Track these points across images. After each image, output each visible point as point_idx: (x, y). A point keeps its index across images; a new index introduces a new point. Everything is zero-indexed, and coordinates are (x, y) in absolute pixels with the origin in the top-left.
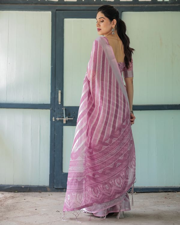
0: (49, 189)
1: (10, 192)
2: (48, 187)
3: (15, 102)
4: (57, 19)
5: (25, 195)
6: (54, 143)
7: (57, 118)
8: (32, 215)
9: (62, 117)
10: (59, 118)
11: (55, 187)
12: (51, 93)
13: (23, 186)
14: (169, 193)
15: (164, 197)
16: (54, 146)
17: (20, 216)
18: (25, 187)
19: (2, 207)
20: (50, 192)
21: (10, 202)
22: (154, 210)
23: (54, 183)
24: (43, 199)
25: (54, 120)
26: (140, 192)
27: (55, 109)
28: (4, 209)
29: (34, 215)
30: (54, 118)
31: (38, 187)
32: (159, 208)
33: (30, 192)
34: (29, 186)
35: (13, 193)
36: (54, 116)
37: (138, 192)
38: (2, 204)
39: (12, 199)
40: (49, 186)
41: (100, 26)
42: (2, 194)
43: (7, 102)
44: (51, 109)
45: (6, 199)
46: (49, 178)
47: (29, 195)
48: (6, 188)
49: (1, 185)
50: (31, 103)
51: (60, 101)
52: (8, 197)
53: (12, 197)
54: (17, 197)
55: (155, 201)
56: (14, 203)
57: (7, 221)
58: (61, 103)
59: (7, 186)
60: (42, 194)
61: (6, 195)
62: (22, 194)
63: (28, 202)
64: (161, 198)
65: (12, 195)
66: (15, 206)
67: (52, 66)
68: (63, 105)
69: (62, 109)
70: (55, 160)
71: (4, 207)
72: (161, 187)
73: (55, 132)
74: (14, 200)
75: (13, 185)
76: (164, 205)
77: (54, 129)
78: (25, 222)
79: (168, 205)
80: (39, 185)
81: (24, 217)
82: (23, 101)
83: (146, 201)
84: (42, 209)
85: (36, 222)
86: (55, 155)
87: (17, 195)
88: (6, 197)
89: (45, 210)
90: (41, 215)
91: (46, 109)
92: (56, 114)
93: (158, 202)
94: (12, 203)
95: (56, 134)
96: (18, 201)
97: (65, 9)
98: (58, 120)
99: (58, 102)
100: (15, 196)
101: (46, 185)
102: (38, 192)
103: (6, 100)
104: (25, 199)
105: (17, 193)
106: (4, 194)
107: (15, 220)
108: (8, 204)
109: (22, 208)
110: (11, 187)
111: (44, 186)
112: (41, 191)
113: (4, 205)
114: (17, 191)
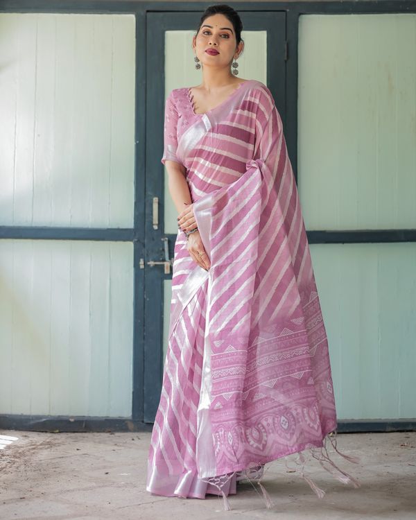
0: (131, 426)
1: (42, 432)
2: (130, 420)
3: (52, 226)
4: (149, 31)
5: (76, 438)
6: (144, 318)
7: (149, 261)
8: (100, 487)
9: (161, 259)
10: (155, 261)
11: (146, 421)
12: (135, 203)
13: (72, 417)
14: (410, 434)
15: (398, 444)
16: (144, 326)
17: (71, 488)
18: (75, 421)
19: (27, 468)
20: (135, 431)
21: (44, 455)
22: (378, 475)
23: (143, 412)
24: (121, 448)
25: (142, 267)
26: (341, 431)
27: (146, 241)
28: (34, 473)
29: (103, 486)
30: (142, 262)
31: (106, 420)
32: (390, 470)
33: (89, 432)
34: (85, 419)
35: (49, 435)
36: (142, 256)
38: (26, 461)
39: (48, 448)
40: (131, 418)
42: (23, 436)
43: (34, 225)
44: (136, 240)
45: (34, 449)
46: (131, 401)
47: (86, 439)
48: (32, 422)
49: (22, 415)
50: (90, 227)
51: (157, 222)
52: (38, 444)
53: (49, 443)
54: (59, 445)
55: (378, 454)
56: (54, 459)
57: (42, 500)
58: (158, 226)
59: (34, 418)
60: (117, 436)
61: (34, 439)
62: (71, 437)
63: (87, 455)
64: (393, 447)
65: (46, 439)
66: (58, 466)
67: (138, 142)
68: (164, 231)
69: (161, 240)
70: (145, 358)
71: (34, 469)
72: (391, 419)
73: (144, 294)
74: (53, 450)
75: (48, 415)
76: (401, 464)
77: (143, 287)
78: (85, 503)
79: (409, 463)
80: (108, 415)
81: (81, 490)
82: (71, 222)
83: (358, 452)
84: (121, 473)
85: (109, 503)
86: (145, 346)
87: (58, 439)
88: (34, 445)
89: (127, 474)
90: (120, 487)
91: (125, 240)
92: (148, 252)
93: (386, 455)
94: (49, 458)
95: (148, 299)
96: (62, 453)
97: (168, 9)
98: (152, 266)
99: (152, 224)
100: (55, 443)
101: (124, 416)
102: (106, 432)
103: (33, 220)
104: (78, 450)
105: (59, 433)
106: (28, 437)
107: (62, 499)
108: (40, 461)
109: (73, 470)
110: (44, 421)
111: (120, 417)
112: (113, 431)
113: (31, 462)
114: (57, 431)
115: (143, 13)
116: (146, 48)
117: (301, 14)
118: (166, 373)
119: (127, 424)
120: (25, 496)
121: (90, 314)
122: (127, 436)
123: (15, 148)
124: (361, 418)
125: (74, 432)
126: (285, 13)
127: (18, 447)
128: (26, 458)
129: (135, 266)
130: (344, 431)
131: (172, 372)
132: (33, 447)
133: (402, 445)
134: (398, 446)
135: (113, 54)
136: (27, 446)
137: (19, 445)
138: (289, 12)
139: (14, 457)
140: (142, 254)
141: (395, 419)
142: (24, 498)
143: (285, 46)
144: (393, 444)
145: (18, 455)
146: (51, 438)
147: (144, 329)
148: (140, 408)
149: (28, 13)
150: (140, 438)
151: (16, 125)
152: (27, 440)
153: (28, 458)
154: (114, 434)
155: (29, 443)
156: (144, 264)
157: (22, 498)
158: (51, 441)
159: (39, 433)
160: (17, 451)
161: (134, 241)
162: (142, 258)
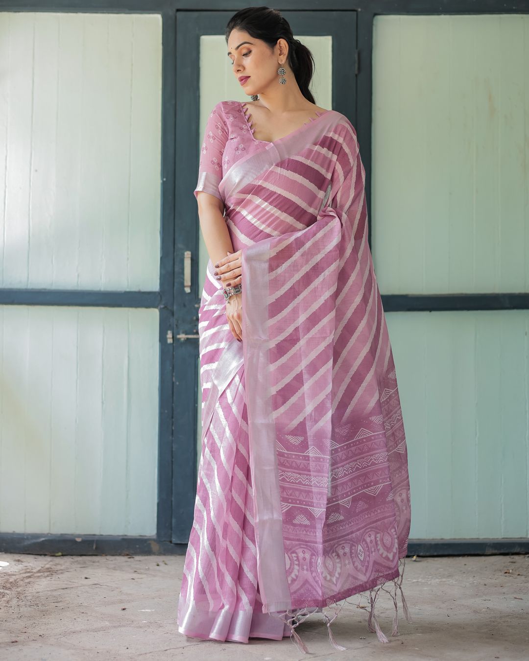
0: (155, 547)
1: (41, 555)
2: (154, 540)
3: (54, 287)
4: (180, 37)
5: (85, 563)
6: (173, 408)
7: (179, 334)
8: (114, 627)
9: (195, 331)
10: (186, 334)
11: (174, 540)
12: (161, 259)
13: (79, 536)
14: (516, 558)
15: (501, 571)
16: (172, 417)
17: (78, 629)
18: (83, 542)
19: (20, 603)
20: (160, 554)
21: (43, 585)
22: (475, 612)
23: (171, 529)
24: (141, 576)
25: (170, 341)
26: (428, 554)
27: (175, 308)
28: (29, 609)
29: (119, 626)
30: (169, 335)
31: (123, 539)
32: (490, 605)
33: (101, 555)
34: (96, 538)
35: (49, 558)
36: (170, 328)
37: (421, 554)
38: (19, 593)
39: (48, 576)
40: (155, 537)
41: (244, 68)
42: (16, 561)
43: (30, 287)
44: (162, 306)
45: (30, 577)
46: (156, 515)
47: (98, 564)
48: (26, 543)
49: (14, 534)
50: (102, 289)
51: (189, 284)
52: (34, 571)
53: (49, 570)
54: (62, 572)
55: (475, 584)
56: (55, 590)
57: (40, 645)
58: (191, 290)
59: (30, 537)
60: (137, 561)
61: (30, 564)
62: (77, 561)
63: (98, 586)
64: (494, 575)
65: (46, 564)
66: (61, 599)
67: (165, 179)
68: (198, 295)
69: (194, 306)
70: (173, 460)
71: (29, 603)
72: (492, 539)
73: (173, 376)
74: (54, 579)
75: (48, 534)
76: (505, 596)
77: (171, 368)
78: (96, 647)
79: (515, 596)
80: (126, 534)
81: (91, 632)
82: (77, 282)
83: (449, 581)
84: (142, 609)
85: (127, 648)
86: (173, 445)
87: (61, 565)
88: (29, 572)
89: (149, 610)
90: (141, 627)
91: (147, 307)
92: (178, 322)
93: (485, 585)
94: (48, 589)
95: (177, 383)
96: (66, 582)
97: (204, 8)
98: (182, 339)
99: (182, 285)
100: (56, 569)
101: (147, 535)
102: (123, 556)
103: (28, 281)
104: (86, 578)
105: (62, 557)
106: (22, 562)
107: (66, 642)
108: (38, 592)
109: (80, 605)
110: (43, 541)
111: (141, 536)
112: (132, 553)
113: (26, 595)
114: (60, 554)
115: (171, 12)
116: (176, 58)
117: (376, 14)
118: (201, 480)
119: (150, 544)
120: (18, 639)
121: (103, 403)
122: (150, 561)
123: (6, 186)
124: (453, 537)
125: (81, 555)
126: (355, 12)
127: (9, 575)
128: (19, 589)
129: (160, 340)
130: (432, 554)
131: (210, 476)
132: (29, 574)
133: (506, 573)
134: (500, 574)
135: (132, 65)
136: (21, 574)
137: (10, 573)
138: (361, 11)
139: (4, 587)
140: (170, 325)
141: (497, 539)
142: (17, 642)
143: (356, 56)
144: (495, 571)
145: (8, 585)
146: (51, 563)
147: (173, 422)
148: (167, 525)
149: (23, 12)
150: (167, 562)
151: (6, 157)
152: (21, 565)
153: (21, 588)
154: (133, 558)
155: (23, 570)
156: (173, 337)
157: (13, 642)
158: (52, 567)
159: (36, 557)
160: (8, 580)
161: (159, 308)
162: (170, 330)
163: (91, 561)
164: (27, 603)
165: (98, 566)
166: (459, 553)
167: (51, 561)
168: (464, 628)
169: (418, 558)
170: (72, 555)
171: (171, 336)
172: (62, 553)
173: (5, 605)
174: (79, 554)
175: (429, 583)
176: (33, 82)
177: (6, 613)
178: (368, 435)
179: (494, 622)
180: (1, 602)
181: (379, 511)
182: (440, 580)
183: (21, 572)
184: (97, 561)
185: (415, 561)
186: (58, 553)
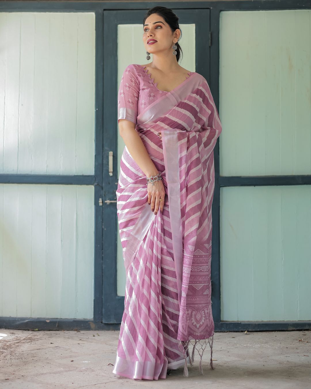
0: (93, 326)
1: (26, 330)
2: (92, 321)
3: (33, 173)
4: (106, 26)
5: (51, 335)
6: (102, 244)
7: (106, 200)
8: (66, 371)
10: (110, 200)
11: (104, 321)
12: (95, 156)
13: (48, 319)
14: (307, 332)
15: (297, 340)
16: (102, 249)
17: (45, 372)
18: (50, 322)
19: (12, 357)
20: (95, 330)
21: (26, 347)
22: (280, 363)
23: (102, 315)
24: (83, 342)
25: (101, 204)
26: (254, 330)
27: (104, 185)
28: (17, 361)
29: (69, 371)
30: (100, 201)
31: (74, 321)
32: (289, 359)
33: (61, 330)
34: (58, 320)
35: (30, 332)
36: (101, 196)
37: (250, 330)
38: (12, 352)
39: (29, 342)
40: (93, 320)
41: (155, 35)
42: (11, 333)
43: (19, 173)
44: (96, 184)
45: (18, 343)
46: (93, 307)
47: (59, 335)
48: (18, 323)
49: (10, 318)
50: (61, 174)
51: (112, 170)
52: (22, 339)
53: (30, 339)
54: (38, 340)
55: (281, 347)
56: (33, 350)
57: (22, 381)
58: (113, 174)
59: (19, 319)
60: (82, 333)
61: (19, 335)
62: (47, 334)
63: (58, 348)
64: (293, 342)
65: (28, 335)
66: (36, 355)
67: (97, 109)
68: (117, 177)
69: (115, 184)
70: (103, 274)
71: (17, 357)
72: (292, 321)
73: (102, 225)
74: (32, 344)
75: (30, 318)
76: (298, 354)
77: (101, 220)
78: (54, 383)
79: (304, 354)
80: (76, 318)
81: (52, 374)
82: (47, 170)
83: (266, 346)
84: (83, 361)
85: (73, 383)
86: (103, 265)
87: (37, 336)
88: (18, 340)
89: (87, 362)
90: (81, 371)
91: (87, 184)
92: (105, 193)
93: (287, 348)
94: (29, 349)
95: (105, 229)
96: (39, 346)
97: (120, 8)
98: (108, 203)
99: (108, 172)
100: (34, 338)
101: (88, 318)
102: (74, 331)
103: (18, 169)
104: (51, 343)
105: (38, 331)
106: (15, 334)
107: (37, 380)
108: (22, 351)
109: (47, 359)
110: (27, 322)
111: (84, 319)
112: (79, 329)
113: (15, 353)
114: (37, 329)
115: (101, 11)
116: (103, 37)
117: (221, 11)
119: (90, 324)
120: (8, 378)
121: (62, 241)
122: (90, 334)
123: (5, 114)
124: (269, 320)
126: (209, 10)
128: (12, 350)
129: (95, 204)
130: (256, 330)
132: (18, 341)
133: (300, 341)
134: (296, 342)
135: (78, 42)
136: (13, 341)
137: (7, 340)
138: (212, 9)
139: (3, 348)
140: (101, 195)
141: (295, 321)
142: (8, 379)
143: (210, 35)
144: (293, 340)
145: (6, 347)
146: (32, 335)
147: (102, 252)
148: (100, 312)
149: (14, 12)
150: (99, 334)
151: (5, 97)
152: (14, 336)
153: (13, 349)
154: (80, 332)
155: (15, 338)
156: (102, 202)
157: (6, 380)
158: (32, 337)
159: (23, 331)
160: (6, 344)
161: (94, 185)
162: (101, 198)
163: (55, 334)
164: (16, 357)
165: (59, 336)
166: (272, 329)
167: (32, 334)
168: (273, 373)
169: (248, 332)
170: (44, 330)
171: (101, 202)
172: (38, 329)
173: (3, 358)
174: (48, 330)
175: (254, 346)
176: (20, 53)
177: (3, 363)
178: (201, 254)
179: (291, 369)
180: (1, 357)
181: (198, 299)
182: (260, 345)
183: (14, 340)
184: (58, 333)
185: (246, 334)
186: (36, 329)
